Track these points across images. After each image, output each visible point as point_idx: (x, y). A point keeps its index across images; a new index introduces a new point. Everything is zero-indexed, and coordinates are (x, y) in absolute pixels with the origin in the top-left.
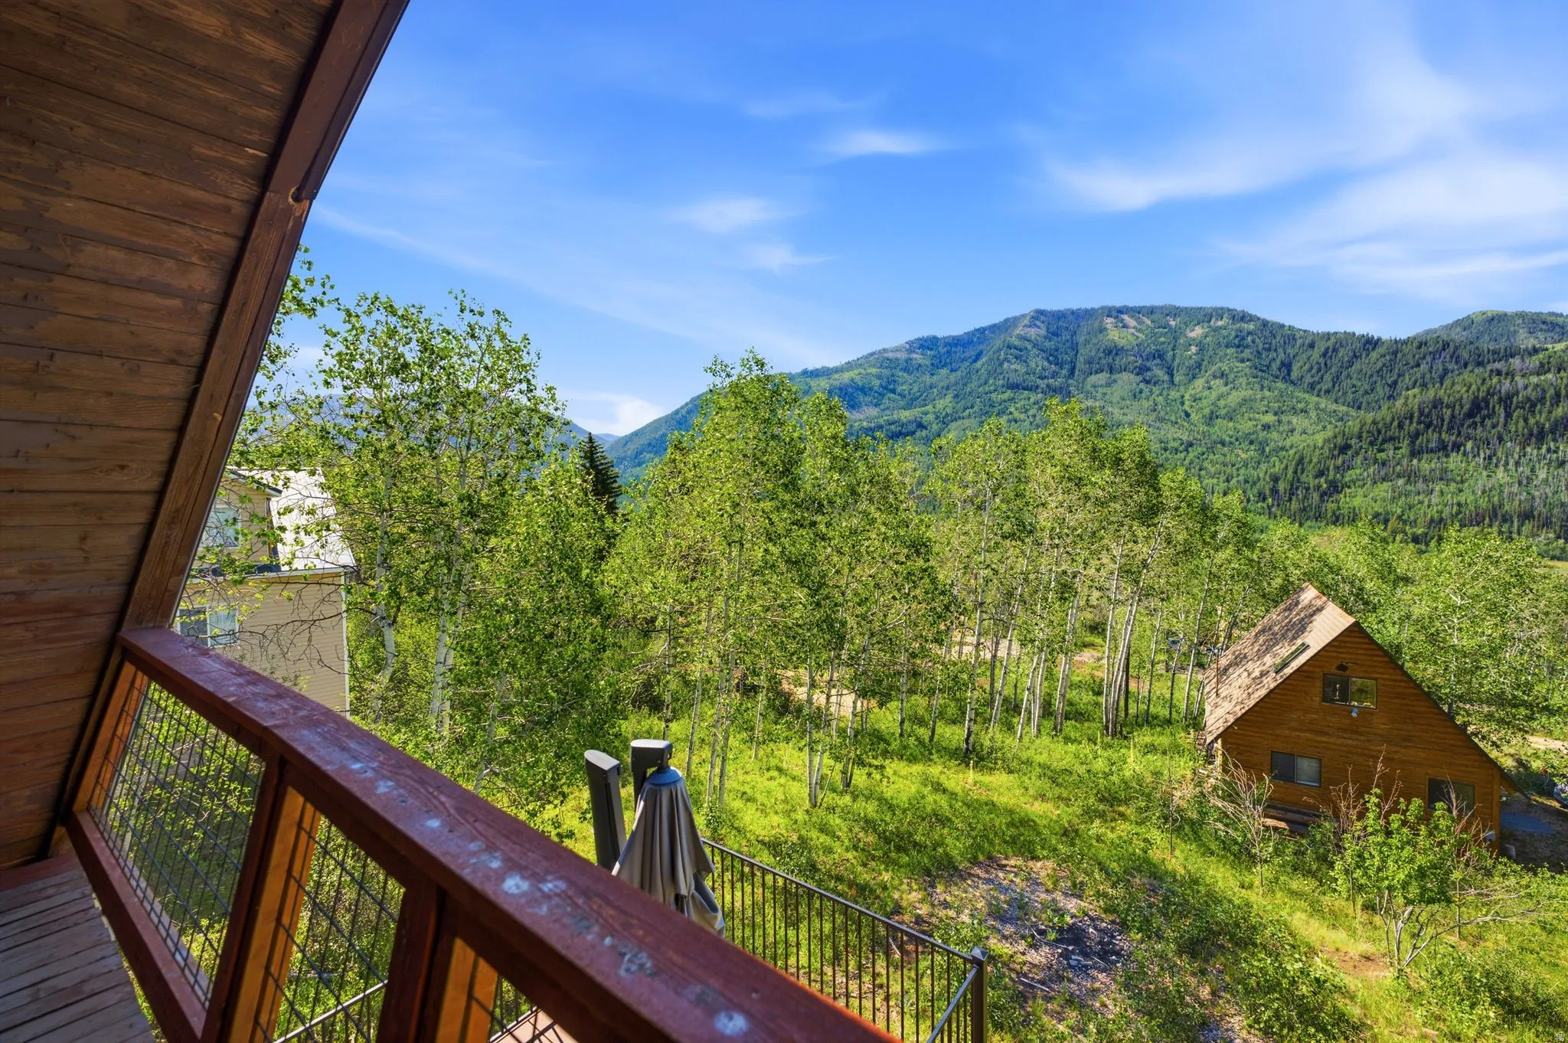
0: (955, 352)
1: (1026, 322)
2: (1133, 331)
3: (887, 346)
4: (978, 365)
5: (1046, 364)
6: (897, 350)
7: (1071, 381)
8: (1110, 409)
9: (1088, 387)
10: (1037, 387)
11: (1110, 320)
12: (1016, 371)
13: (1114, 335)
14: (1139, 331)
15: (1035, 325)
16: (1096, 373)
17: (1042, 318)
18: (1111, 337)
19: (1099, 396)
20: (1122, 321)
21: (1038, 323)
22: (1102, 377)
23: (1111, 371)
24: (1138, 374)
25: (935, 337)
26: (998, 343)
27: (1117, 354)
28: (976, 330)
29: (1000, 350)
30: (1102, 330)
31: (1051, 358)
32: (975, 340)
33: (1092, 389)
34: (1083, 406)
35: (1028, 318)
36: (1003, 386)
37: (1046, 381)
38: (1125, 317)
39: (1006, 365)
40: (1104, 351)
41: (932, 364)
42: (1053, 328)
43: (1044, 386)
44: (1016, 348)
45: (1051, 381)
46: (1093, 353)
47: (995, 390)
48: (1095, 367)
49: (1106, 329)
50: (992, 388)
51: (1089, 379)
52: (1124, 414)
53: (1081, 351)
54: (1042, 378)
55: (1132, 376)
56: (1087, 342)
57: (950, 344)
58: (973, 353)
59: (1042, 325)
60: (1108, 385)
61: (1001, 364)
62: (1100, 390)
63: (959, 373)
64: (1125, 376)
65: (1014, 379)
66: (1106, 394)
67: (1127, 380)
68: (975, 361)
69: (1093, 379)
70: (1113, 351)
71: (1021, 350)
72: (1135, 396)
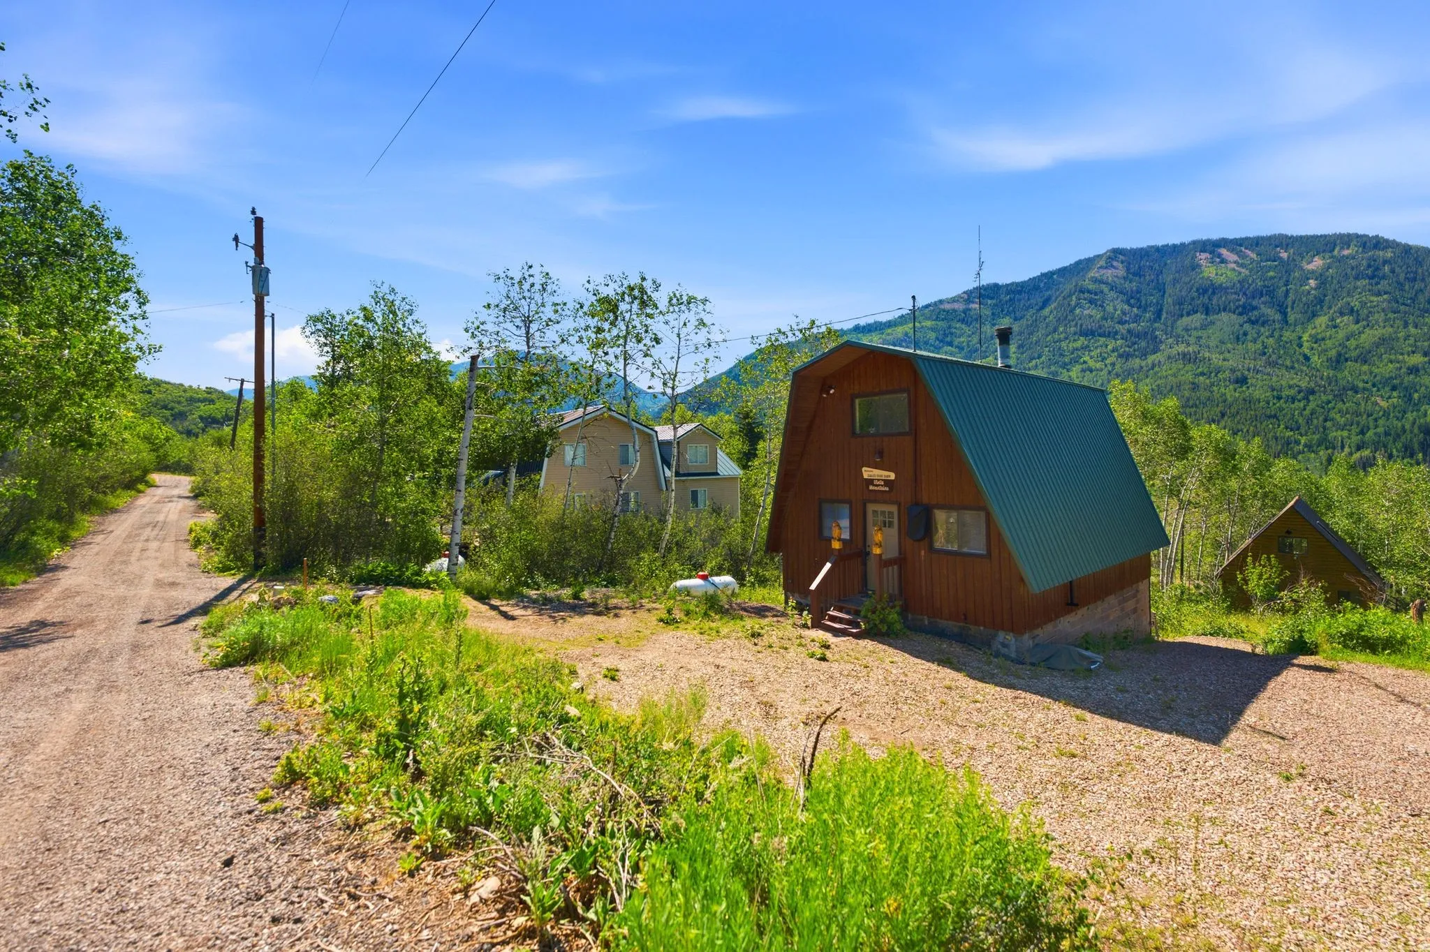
0: (1019, 300)
1: (1102, 263)
2: (1233, 266)
3: (943, 297)
4: (1046, 311)
5: (1126, 307)
6: (954, 300)
7: (1156, 325)
8: (1207, 355)
9: (1179, 331)
10: (1116, 333)
11: (1204, 256)
12: (1091, 316)
13: (1210, 271)
14: (1242, 266)
15: (1112, 266)
16: (1188, 314)
17: (1121, 257)
18: (1206, 275)
19: (1192, 340)
20: (1219, 255)
21: (1115, 264)
22: (1198, 318)
23: (1207, 312)
24: (1241, 314)
25: (996, 285)
26: (1069, 287)
27: (1214, 293)
28: (1042, 275)
29: (1070, 295)
30: (1195, 267)
31: (1132, 301)
32: (1042, 285)
33: (1184, 333)
34: (1174, 351)
35: (1104, 258)
36: (1075, 334)
37: (1126, 326)
38: (1224, 251)
39: (1078, 311)
40: (1198, 290)
41: (993, 314)
42: (1135, 268)
43: (1125, 332)
44: (1089, 292)
45: (1132, 325)
46: (1184, 293)
47: (1066, 338)
48: (1187, 307)
49: (1199, 266)
50: (1062, 336)
51: (1179, 322)
52: (1224, 360)
53: (1169, 291)
54: (1121, 322)
55: (1234, 317)
56: (1175, 281)
57: (1013, 292)
58: (1040, 300)
59: (1121, 265)
60: (1204, 327)
61: (1072, 311)
62: (1194, 333)
63: (1024, 322)
64: (1224, 316)
65: (1088, 325)
66: (1201, 337)
67: (1227, 321)
68: (1042, 308)
69: (1186, 320)
70: (1211, 289)
71: (1096, 294)
72: (1238, 338)
